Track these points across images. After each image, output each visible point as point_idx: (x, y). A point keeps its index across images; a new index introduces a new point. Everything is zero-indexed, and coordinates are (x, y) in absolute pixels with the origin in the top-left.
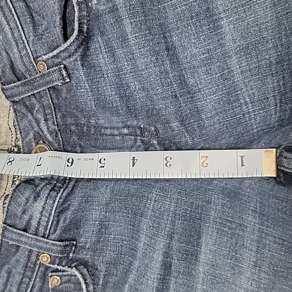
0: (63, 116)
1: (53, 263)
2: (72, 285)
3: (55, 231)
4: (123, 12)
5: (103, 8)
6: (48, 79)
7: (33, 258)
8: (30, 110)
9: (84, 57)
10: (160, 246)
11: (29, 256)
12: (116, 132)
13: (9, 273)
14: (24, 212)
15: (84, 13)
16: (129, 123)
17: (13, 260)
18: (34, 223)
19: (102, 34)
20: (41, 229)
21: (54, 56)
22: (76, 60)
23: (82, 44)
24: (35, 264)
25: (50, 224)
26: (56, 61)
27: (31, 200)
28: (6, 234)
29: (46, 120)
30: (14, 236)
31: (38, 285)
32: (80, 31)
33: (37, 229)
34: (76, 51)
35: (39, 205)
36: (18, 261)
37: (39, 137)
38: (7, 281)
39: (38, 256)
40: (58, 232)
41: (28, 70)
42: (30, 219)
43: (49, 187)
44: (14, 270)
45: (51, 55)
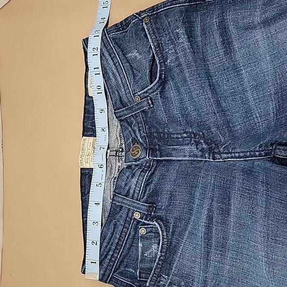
0: (149, 128)
1: (142, 218)
2: (153, 234)
3: (144, 196)
4: (184, 66)
5: (173, 64)
6: (140, 106)
7: (130, 214)
8: (130, 124)
9: (162, 92)
10: (206, 205)
11: (128, 214)
12: (180, 136)
13: (115, 225)
14: (126, 185)
15: (163, 68)
16: (187, 130)
17: (118, 216)
18: (132, 191)
19: (173, 79)
20: (136, 195)
21: (145, 92)
22: (157, 94)
23: (161, 85)
24: (131, 219)
25: (141, 192)
26: (146, 95)
27: (130, 178)
28: (115, 198)
29: (139, 130)
30: (120, 200)
31: (133, 233)
32: (160, 78)
33: (133, 195)
34: (157, 89)
35: (134, 180)
36: (121, 216)
37: (135, 141)
38: (114, 231)
39: (133, 213)
40: (145, 197)
41: (129, 101)
42: (129, 189)
43: (140, 170)
44: (118, 223)
45: (143, 91)
